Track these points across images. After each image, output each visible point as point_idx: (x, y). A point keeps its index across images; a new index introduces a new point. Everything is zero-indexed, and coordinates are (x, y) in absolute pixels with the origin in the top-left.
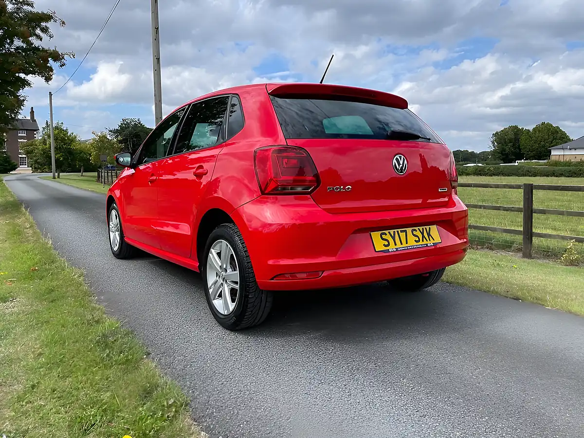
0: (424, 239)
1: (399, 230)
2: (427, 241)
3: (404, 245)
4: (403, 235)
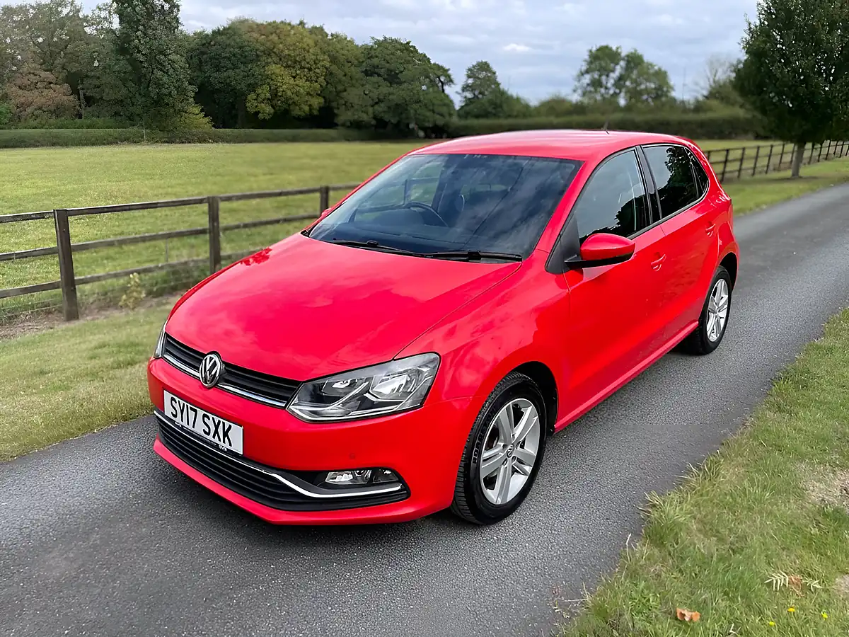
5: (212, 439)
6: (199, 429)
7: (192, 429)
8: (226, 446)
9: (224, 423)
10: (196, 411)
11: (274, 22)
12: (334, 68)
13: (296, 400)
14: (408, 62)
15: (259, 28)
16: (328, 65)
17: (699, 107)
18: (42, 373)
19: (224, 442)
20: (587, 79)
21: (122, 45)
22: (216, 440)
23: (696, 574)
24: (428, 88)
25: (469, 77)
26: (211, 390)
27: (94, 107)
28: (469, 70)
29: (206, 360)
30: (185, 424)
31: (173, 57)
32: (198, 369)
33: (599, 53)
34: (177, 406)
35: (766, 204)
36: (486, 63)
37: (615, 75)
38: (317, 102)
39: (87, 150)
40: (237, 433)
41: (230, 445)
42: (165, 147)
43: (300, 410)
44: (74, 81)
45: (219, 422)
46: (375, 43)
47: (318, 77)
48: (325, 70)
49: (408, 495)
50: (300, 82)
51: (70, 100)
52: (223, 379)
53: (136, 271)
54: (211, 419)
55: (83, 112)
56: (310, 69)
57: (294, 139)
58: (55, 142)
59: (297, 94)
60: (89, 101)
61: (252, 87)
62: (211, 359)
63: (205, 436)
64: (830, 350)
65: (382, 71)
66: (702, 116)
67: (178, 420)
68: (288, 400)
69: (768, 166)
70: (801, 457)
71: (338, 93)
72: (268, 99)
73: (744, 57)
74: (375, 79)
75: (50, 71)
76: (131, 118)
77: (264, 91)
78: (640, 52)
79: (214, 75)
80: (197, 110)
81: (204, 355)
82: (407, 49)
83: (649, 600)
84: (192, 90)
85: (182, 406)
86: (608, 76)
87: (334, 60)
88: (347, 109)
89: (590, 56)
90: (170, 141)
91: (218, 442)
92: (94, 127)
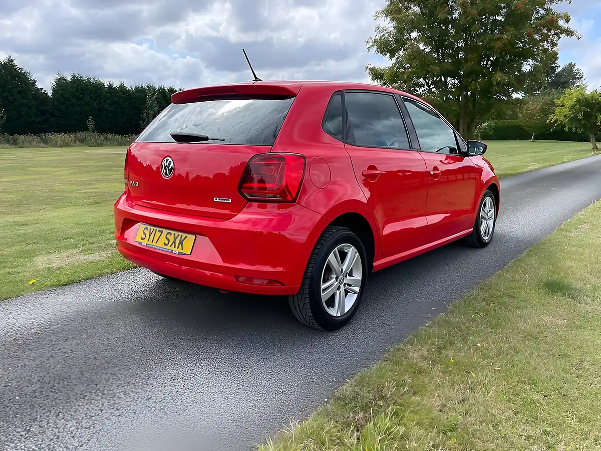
0: (173, 245)
1: (158, 229)
2: (175, 247)
3: (154, 244)
4: (158, 234)
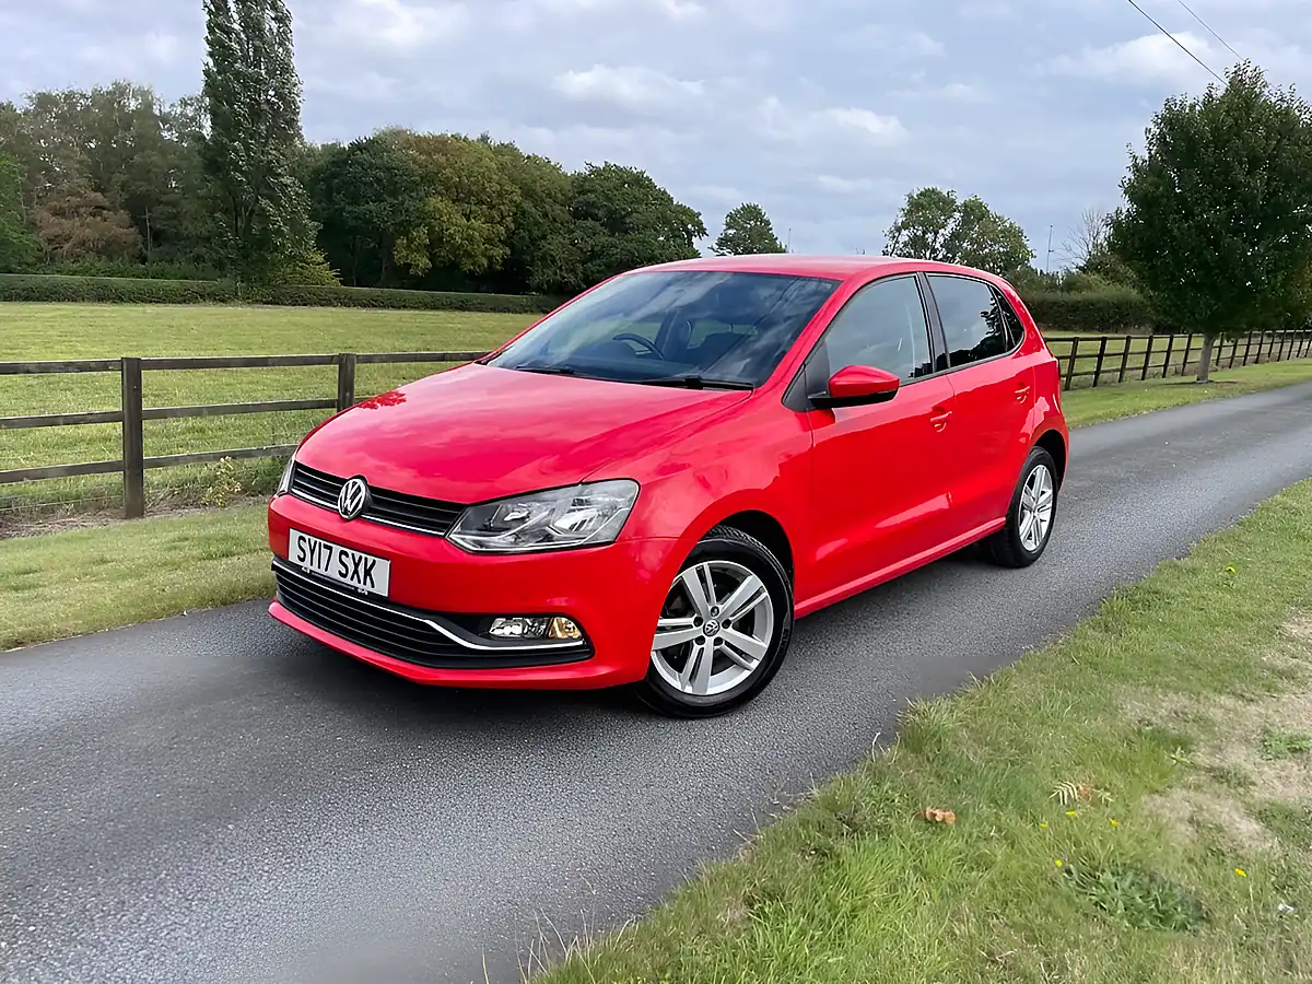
5: (351, 583)
6: (334, 572)
7: (325, 573)
8: (366, 588)
9: (366, 559)
10: (330, 548)
11: (442, 136)
12: (527, 205)
13: (457, 528)
14: (640, 201)
15: (419, 142)
16: (517, 198)
17: (1071, 284)
18: (103, 561)
19: (365, 584)
20: (905, 236)
21: (214, 159)
22: (355, 583)
23: (958, 781)
24: (667, 239)
25: (729, 226)
26: (353, 522)
27: (165, 248)
28: (730, 216)
29: (347, 486)
30: (315, 568)
31: (287, 180)
32: (336, 499)
33: (923, 201)
34: (306, 546)
35: (1148, 409)
36: (755, 207)
37: (946, 232)
38: (499, 252)
39: (150, 309)
40: (382, 570)
41: (373, 586)
42: (270, 309)
43: (463, 539)
44: (137, 208)
45: (361, 557)
46: (592, 172)
47: (503, 218)
48: (514, 209)
49: (592, 654)
50: (476, 223)
51: (129, 234)
52: (367, 509)
53: (229, 454)
54: (350, 556)
55: (149, 254)
56: (492, 207)
57: (463, 307)
58: (103, 296)
59: (470, 239)
60: (158, 237)
61: (404, 229)
62: (355, 483)
63: (342, 579)
64: (1194, 571)
65: (601, 213)
66: (1074, 296)
67: (306, 565)
68: (447, 528)
69: (1165, 366)
70: (1124, 677)
71: (533, 240)
72: (426, 246)
73: (1126, 205)
74: (590, 223)
75: (103, 192)
76: (219, 265)
77: (421, 234)
78: (983, 200)
79: (349, 208)
80: (320, 259)
81: (343, 481)
82: (640, 181)
83: (893, 801)
84: (313, 227)
85: (313, 544)
86: (936, 233)
87: (528, 193)
88: (545, 266)
89: (910, 203)
90: (276, 302)
91: (357, 585)
92: (163, 276)
